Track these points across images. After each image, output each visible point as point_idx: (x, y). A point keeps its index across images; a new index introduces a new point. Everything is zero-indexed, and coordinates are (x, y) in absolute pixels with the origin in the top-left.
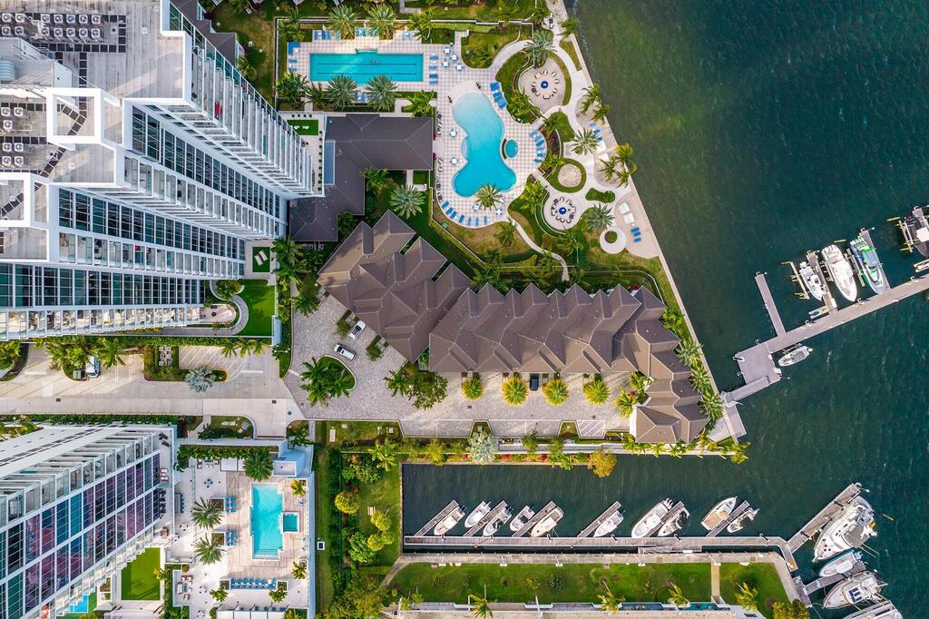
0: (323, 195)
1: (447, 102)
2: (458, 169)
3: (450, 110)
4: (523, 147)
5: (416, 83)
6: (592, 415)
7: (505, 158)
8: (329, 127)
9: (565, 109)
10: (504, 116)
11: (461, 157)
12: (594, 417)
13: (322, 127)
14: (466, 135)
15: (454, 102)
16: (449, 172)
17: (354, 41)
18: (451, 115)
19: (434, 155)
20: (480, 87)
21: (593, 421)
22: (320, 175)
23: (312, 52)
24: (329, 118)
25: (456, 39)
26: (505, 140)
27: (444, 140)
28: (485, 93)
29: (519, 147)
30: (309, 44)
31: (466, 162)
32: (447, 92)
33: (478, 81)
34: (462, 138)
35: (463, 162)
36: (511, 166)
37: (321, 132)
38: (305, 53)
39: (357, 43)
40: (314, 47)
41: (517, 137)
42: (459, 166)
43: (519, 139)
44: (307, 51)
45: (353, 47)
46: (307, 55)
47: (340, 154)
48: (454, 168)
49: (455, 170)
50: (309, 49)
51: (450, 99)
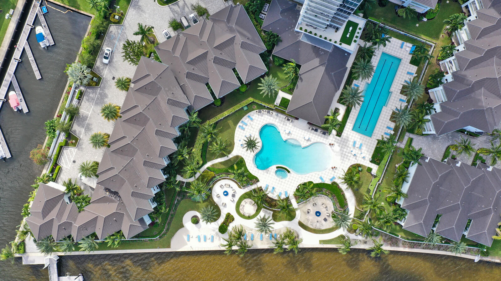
0: (296, 29)
1: (330, 142)
2: (281, 132)
3: (325, 142)
4: (280, 182)
5: (352, 125)
6: (77, 161)
7: (277, 167)
8: (344, 52)
9: (296, 221)
10: (307, 178)
11: (289, 137)
12: (74, 162)
13: (344, 46)
14: (303, 146)
15: (329, 147)
16: (281, 125)
17: (399, 93)
18: (321, 141)
19: (297, 119)
20: (332, 168)
21: (72, 160)
22: (311, 32)
23: (402, 61)
24: (349, 54)
25: (373, 165)
26: (289, 172)
27: (305, 131)
28: (327, 171)
29: (281, 180)
30: (409, 61)
31: (284, 139)
32: (338, 144)
33: (338, 169)
34: (301, 143)
35: (285, 137)
36: (270, 169)
37: (341, 44)
38: (404, 56)
39: (396, 94)
40: (405, 64)
41: (288, 181)
42: (283, 133)
43: (286, 182)
44: (405, 58)
45: (395, 91)
46: (402, 56)
47: (320, 52)
48: (283, 129)
49: (281, 130)
50: (405, 60)
51: (332, 144)
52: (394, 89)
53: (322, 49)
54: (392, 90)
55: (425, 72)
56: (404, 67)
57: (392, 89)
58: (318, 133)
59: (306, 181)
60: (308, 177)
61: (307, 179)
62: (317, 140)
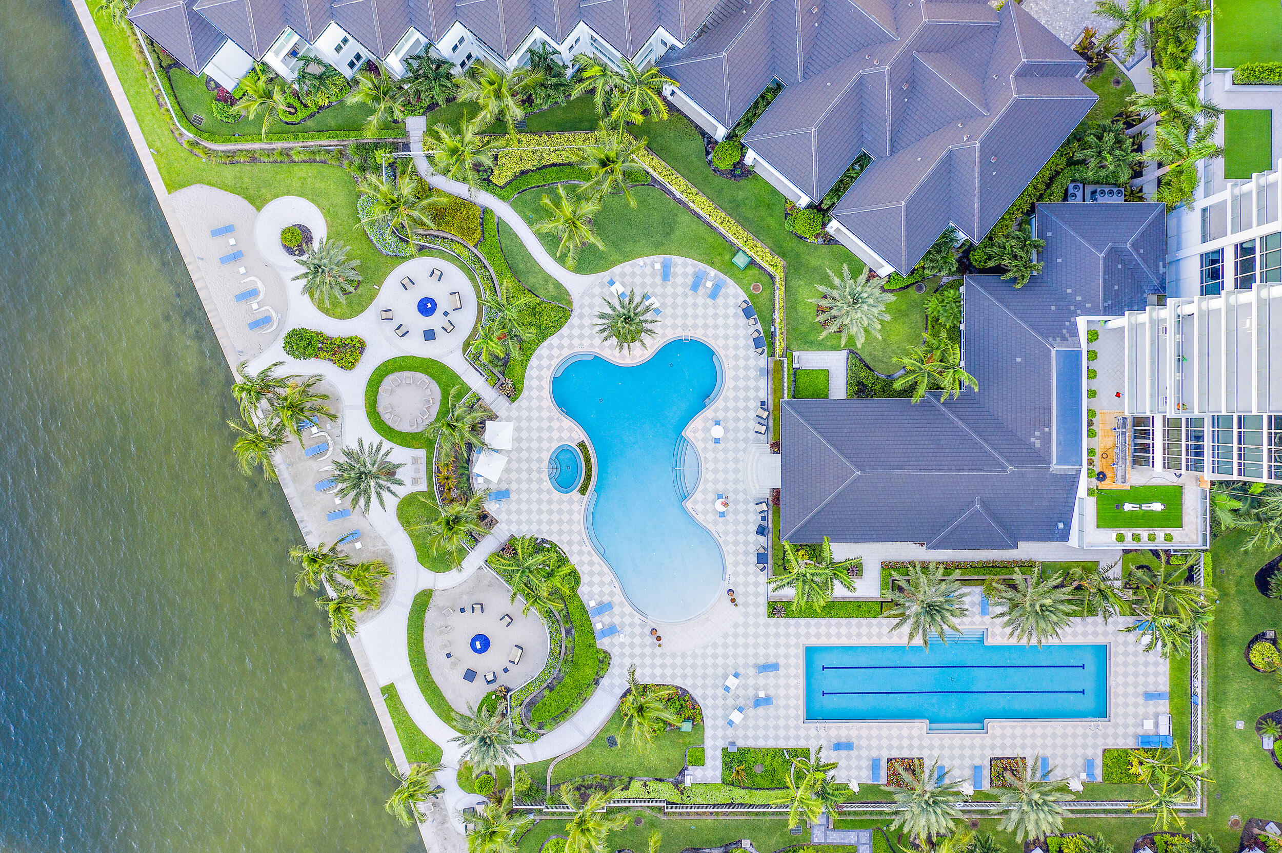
0: (1083, 320)
1: (739, 590)
2: (708, 413)
3: (730, 569)
4: (534, 476)
5: (823, 641)
7: (582, 446)
8: (1067, 512)
9: (427, 578)
11: (700, 445)
13: (1087, 509)
14: (689, 505)
15: (722, 591)
16: (731, 404)
17: (989, 754)
18: (729, 559)
19: (776, 447)
22: (1092, 374)
23: (1101, 723)
24: (1065, 536)
25: (719, 763)
26: (583, 491)
27: (745, 492)
28: (637, 619)
29: (545, 476)
30: (1111, 744)
32: (741, 620)
33: (658, 651)
34: (698, 495)
35: (695, 430)
36: (568, 423)
37: (1090, 495)
38: (1121, 720)
39: (983, 747)
40: (1095, 736)
41: (550, 502)
42: (706, 420)
43: (545, 496)
44: (1116, 726)
45: (994, 737)
46: (1116, 715)
47: (1037, 434)
48: (720, 415)
49: (716, 411)
50: (1111, 731)
51: (733, 600)
52: (998, 731)
53: (1049, 433)
54: (993, 728)
55: (1095, 811)
56: (1085, 736)
57: (994, 726)
58: (753, 537)
59: (574, 560)
60: (591, 563)
61: (582, 563)
62: (726, 542)
